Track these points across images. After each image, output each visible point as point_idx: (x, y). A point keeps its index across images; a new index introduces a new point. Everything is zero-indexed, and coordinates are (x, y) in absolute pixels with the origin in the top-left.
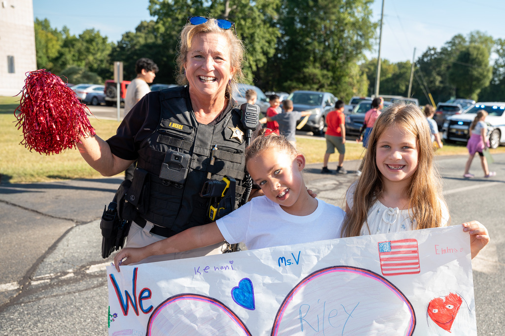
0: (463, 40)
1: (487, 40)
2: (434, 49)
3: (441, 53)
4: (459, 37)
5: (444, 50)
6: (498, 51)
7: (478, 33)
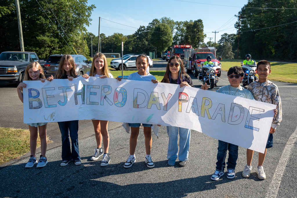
0: (158, 22)
1: (170, 22)
2: (143, 27)
3: (148, 29)
4: (156, 20)
5: (149, 28)
6: (177, 28)
7: (165, 18)
